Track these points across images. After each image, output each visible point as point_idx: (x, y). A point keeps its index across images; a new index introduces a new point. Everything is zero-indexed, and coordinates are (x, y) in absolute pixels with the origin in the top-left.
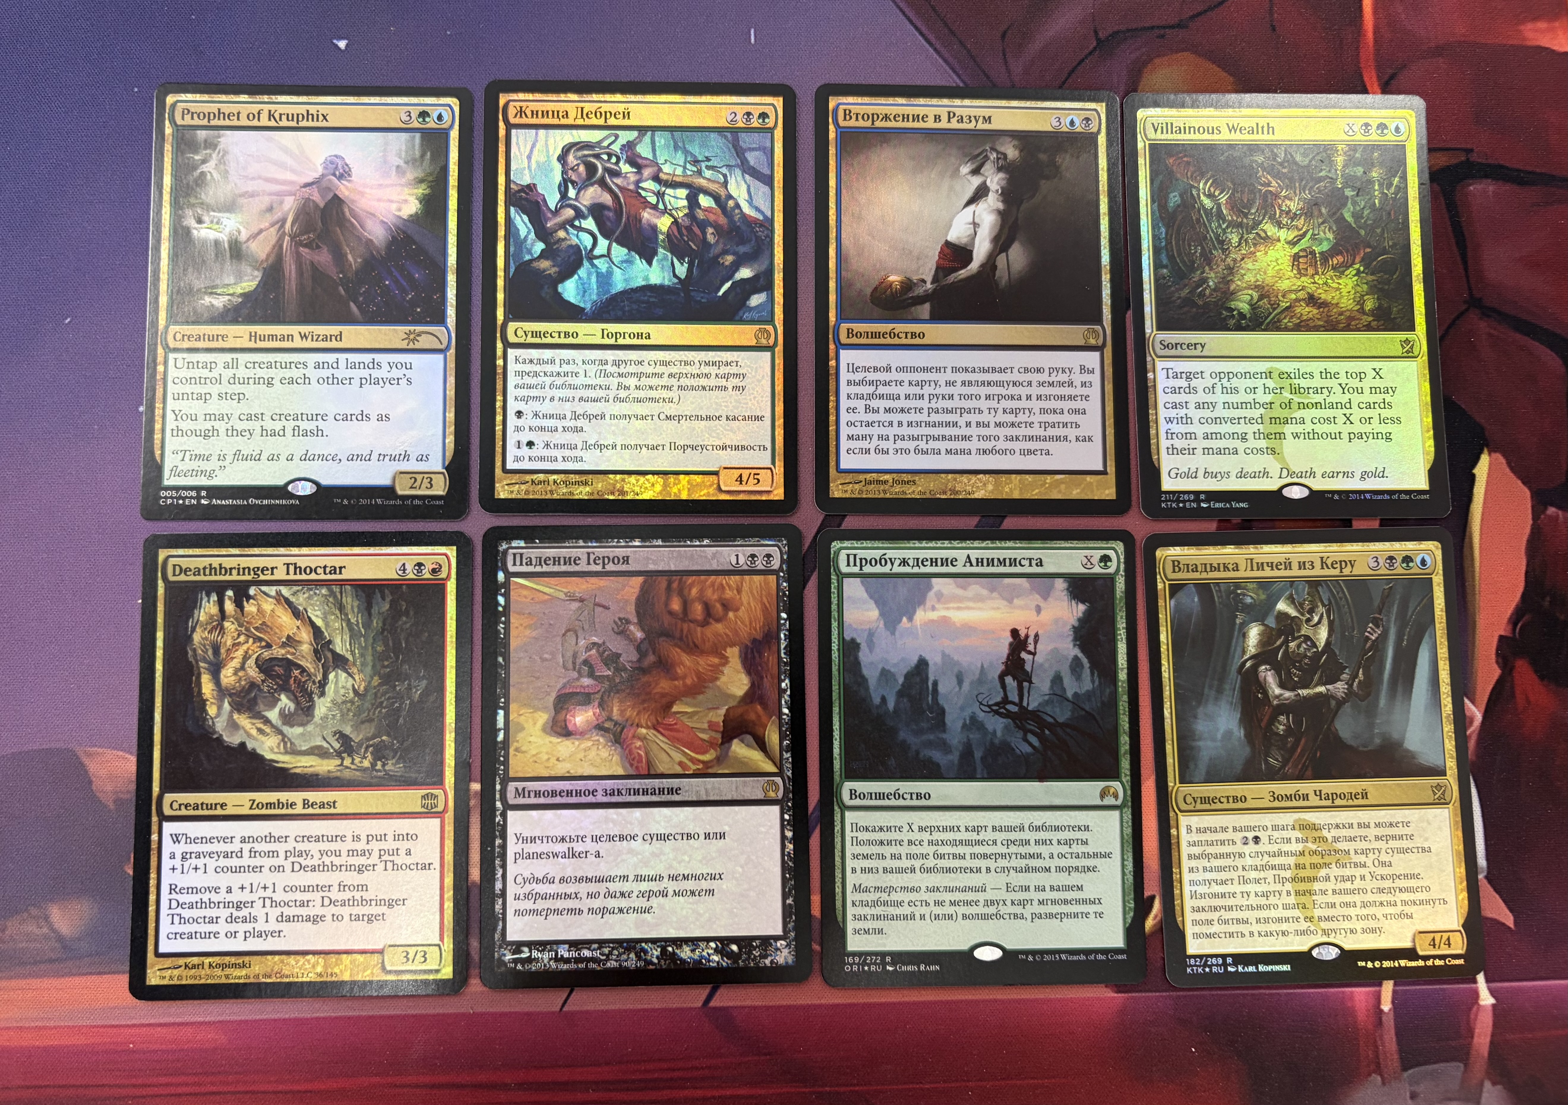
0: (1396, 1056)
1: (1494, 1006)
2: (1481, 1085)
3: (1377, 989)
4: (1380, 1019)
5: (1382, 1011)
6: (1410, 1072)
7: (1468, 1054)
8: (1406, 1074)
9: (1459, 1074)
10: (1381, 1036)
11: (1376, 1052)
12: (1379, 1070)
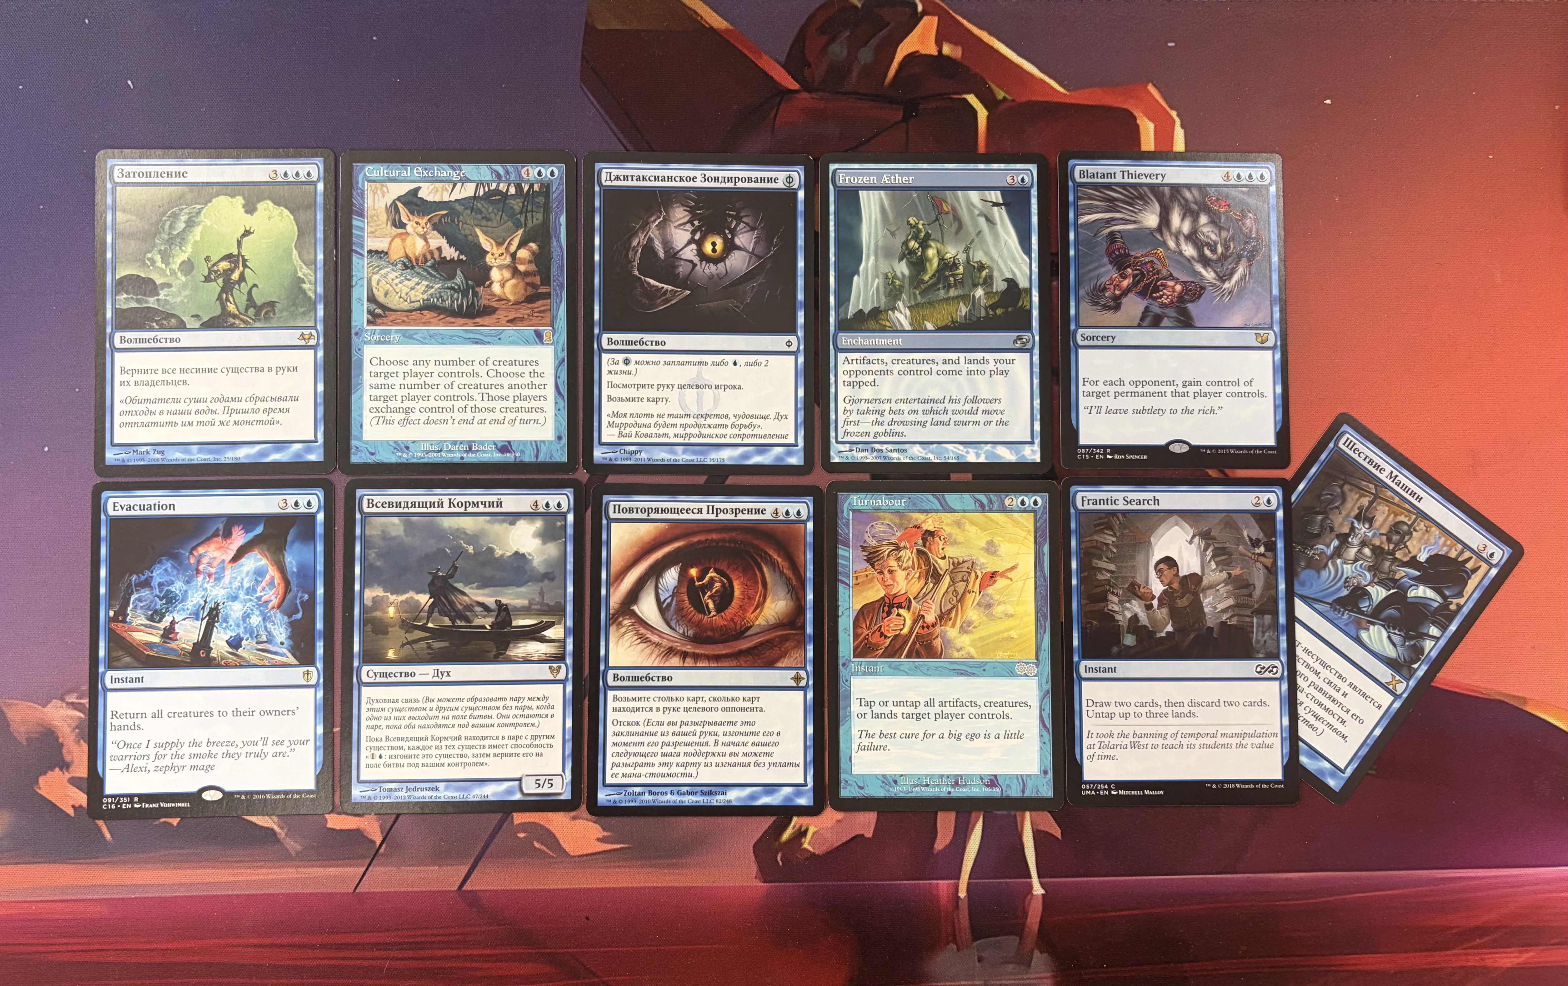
0: (968, 931)
1: (1043, 895)
2: (1032, 952)
3: (956, 881)
4: (958, 903)
5: (959, 897)
6: (979, 942)
7: (1023, 929)
8: (975, 944)
9: (1016, 944)
10: (958, 915)
11: (954, 927)
12: (955, 941)
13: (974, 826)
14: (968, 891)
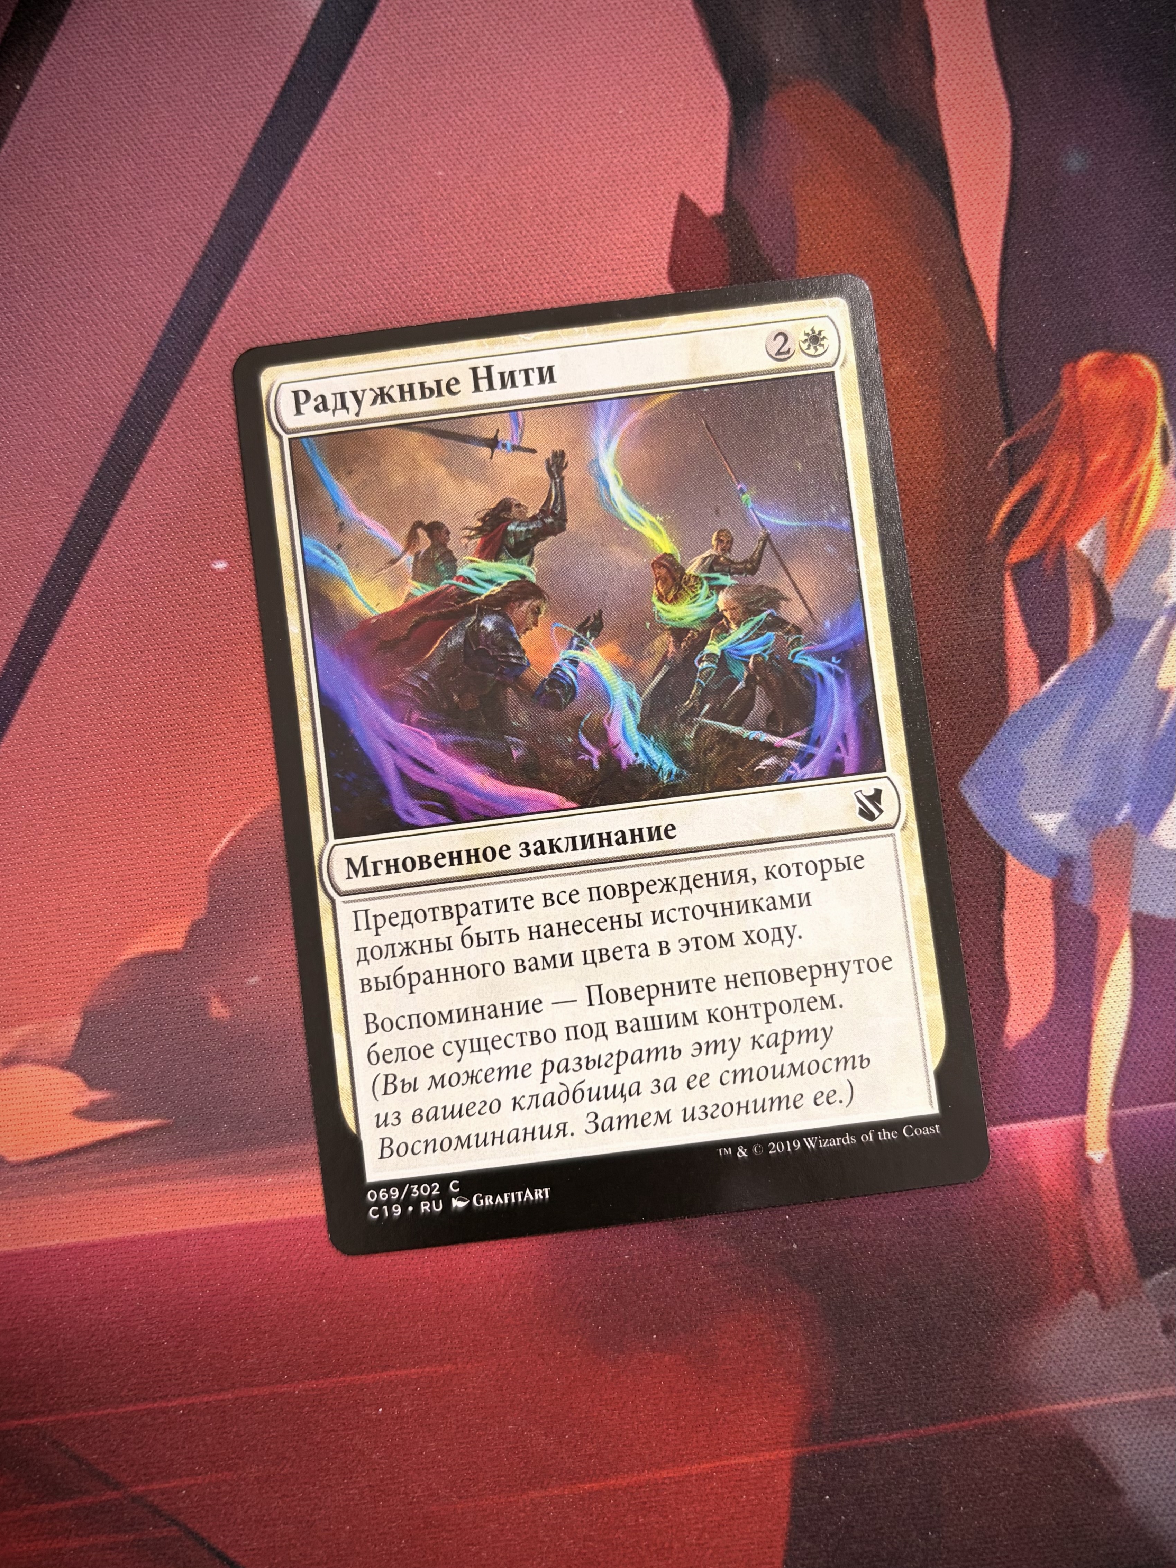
0: (1124, 1249)
3: (1077, 1118)
4: (1088, 1179)
5: (1089, 1162)
6: (1158, 1277)
8: (1149, 1284)
10: (1092, 1212)
11: (1084, 1247)
12: (1091, 1281)
13: (1109, 961)
14: (1114, 1140)
